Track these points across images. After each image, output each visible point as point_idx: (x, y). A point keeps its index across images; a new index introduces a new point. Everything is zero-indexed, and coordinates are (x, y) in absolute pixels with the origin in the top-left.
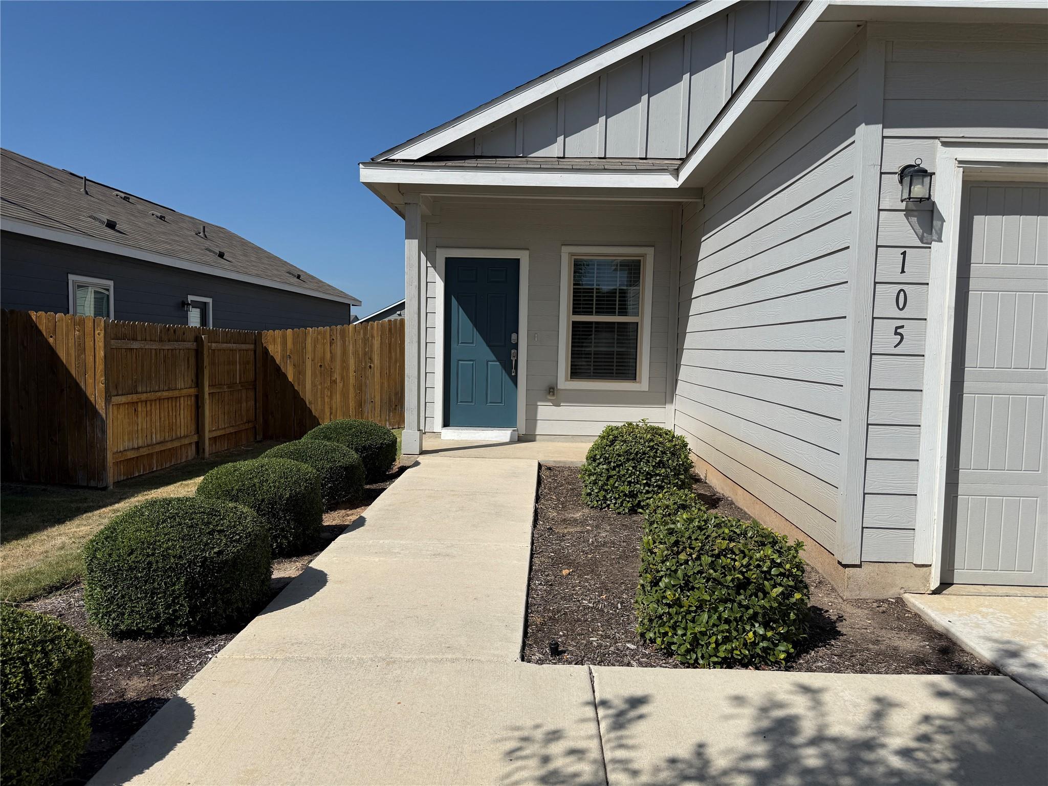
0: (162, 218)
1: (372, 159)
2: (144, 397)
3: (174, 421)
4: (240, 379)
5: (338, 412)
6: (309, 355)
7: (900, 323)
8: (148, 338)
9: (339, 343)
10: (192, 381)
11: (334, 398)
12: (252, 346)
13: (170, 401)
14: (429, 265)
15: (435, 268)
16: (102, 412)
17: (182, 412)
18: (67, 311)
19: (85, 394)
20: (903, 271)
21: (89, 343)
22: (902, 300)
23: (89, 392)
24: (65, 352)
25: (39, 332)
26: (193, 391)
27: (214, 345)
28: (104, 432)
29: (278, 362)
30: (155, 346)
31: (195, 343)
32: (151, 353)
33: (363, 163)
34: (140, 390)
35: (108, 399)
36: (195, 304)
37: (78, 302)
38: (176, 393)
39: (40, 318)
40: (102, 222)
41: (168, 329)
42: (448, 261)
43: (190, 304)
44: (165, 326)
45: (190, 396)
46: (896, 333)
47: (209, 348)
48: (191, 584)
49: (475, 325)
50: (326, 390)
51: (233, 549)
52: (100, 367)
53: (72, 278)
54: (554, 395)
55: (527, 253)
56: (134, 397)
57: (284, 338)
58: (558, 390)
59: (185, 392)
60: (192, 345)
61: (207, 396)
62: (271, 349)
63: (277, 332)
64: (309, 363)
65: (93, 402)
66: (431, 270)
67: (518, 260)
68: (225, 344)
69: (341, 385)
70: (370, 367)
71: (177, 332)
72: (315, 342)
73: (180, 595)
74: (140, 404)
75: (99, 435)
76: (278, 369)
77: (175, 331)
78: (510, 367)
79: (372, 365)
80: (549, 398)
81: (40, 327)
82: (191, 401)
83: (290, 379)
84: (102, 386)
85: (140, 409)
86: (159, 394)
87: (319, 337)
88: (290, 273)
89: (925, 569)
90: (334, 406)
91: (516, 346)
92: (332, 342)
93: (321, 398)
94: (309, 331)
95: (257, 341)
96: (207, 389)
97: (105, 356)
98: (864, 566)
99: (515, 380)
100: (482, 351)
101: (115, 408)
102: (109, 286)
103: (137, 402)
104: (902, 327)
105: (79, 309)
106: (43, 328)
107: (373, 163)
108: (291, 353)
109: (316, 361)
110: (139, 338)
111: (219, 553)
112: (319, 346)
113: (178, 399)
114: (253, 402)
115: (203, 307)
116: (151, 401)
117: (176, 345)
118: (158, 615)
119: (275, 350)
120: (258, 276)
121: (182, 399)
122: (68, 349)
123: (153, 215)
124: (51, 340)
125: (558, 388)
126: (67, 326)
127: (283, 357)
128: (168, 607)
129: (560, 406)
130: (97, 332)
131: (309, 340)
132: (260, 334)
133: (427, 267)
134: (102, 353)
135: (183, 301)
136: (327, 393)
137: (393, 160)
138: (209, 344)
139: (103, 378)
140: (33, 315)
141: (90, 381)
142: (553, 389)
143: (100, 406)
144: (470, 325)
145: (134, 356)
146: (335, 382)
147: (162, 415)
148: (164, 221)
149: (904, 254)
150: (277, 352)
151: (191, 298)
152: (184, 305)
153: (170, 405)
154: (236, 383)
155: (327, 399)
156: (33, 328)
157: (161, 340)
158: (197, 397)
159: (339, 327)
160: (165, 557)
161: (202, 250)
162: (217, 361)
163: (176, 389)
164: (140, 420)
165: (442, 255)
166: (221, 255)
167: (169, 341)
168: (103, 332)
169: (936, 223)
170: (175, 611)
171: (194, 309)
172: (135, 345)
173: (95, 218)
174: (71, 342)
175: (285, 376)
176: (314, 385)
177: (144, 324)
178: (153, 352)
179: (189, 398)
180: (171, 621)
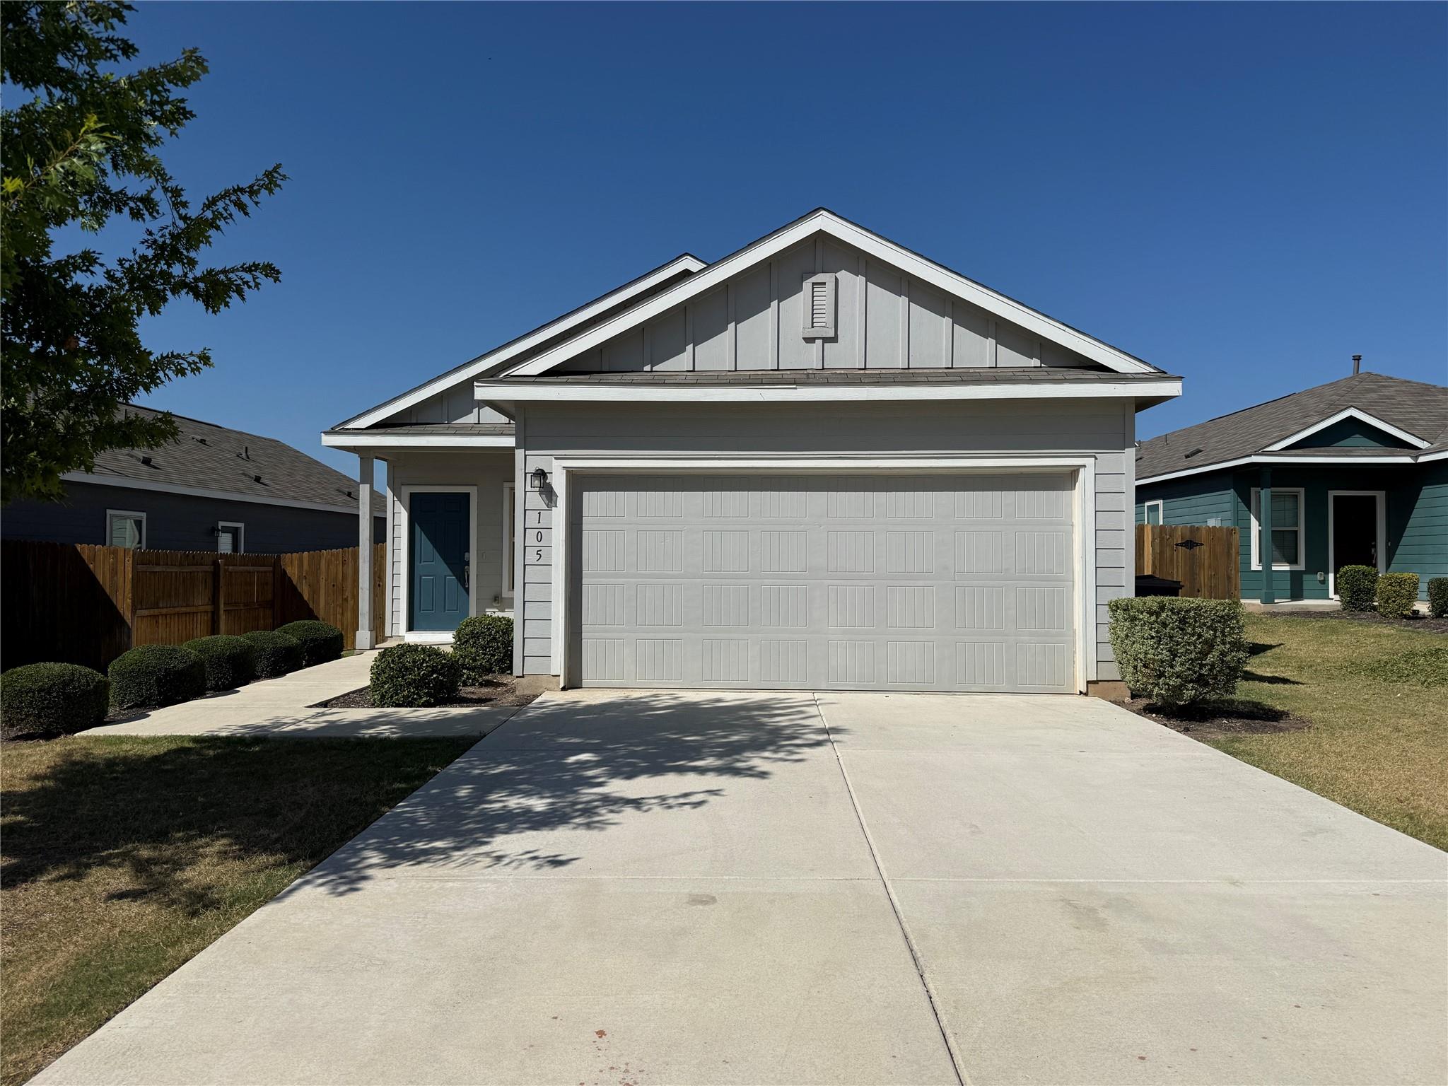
0: (203, 441)
1: (332, 429)
2: (164, 611)
3: (191, 633)
4: (257, 598)
5: (349, 627)
6: (323, 576)
7: (539, 548)
8: (169, 563)
9: (350, 564)
10: (209, 599)
11: (345, 615)
12: (271, 569)
13: (188, 616)
14: (395, 499)
15: (400, 500)
16: (129, 622)
17: (199, 626)
18: (104, 544)
19: (116, 607)
20: (539, 522)
21: (120, 568)
22: (539, 537)
23: (119, 607)
24: (102, 574)
25: (83, 560)
26: (209, 608)
27: (231, 567)
28: (129, 637)
29: (295, 582)
30: (175, 569)
31: (212, 567)
32: (172, 575)
33: (324, 433)
34: (161, 605)
35: (134, 612)
36: (225, 530)
37: (114, 532)
38: (193, 609)
39: (84, 549)
40: (139, 460)
41: (188, 555)
42: (412, 495)
43: (219, 530)
44: (185, 553)
45: (207, 612)
46: (537, 554)
47: (226, 571)
48: (159, 680)
49: (435, 546)
50: (338, 608)
51: (181, 666)
52: (129, 586)
53: (109, 512)
54: (498, 603)
55: (476, 488)
56: (156, 611)
57: (301, 561)
58: (501, 598)
59: (202, 608)
60: (210, 568)
61: (222, 612)
62: (289, 571)
63: (294, 554)
64: (323, 583)
65: (122, 614)
66: (397, 503)
67: (469, 493)
68: (242, 567)
69: (352, 602)
70: (379, 585)
71: (195, 557)
72: (329, 563)
73: (153, 685)
74: (160, 617)
75: (126, 639)
76: (294, 588)
77: (193, 557)
78: (463, 580)
79: (381, 583)
80: (494, 605)
81: (83, 557)
82: (208, 617)
83: (306, 598)
84: (129, 601)
85: (160, 622)
86: (177, 609)
87: (333, 559)
88: (340, 491)
89: (557, 678)
90: (345, 624)
91: (468, 563)
92: (344, 563)
93: (334, 615)
94: (323, 554)
95: (277, 564)
96: (222, 606)
97: (132, 576)
98: (526, 677)
99: (467, 590)
100: (441, 568)
101: (139, 619)
102: (142, 517)
103: (158, 616)
104: (540, 551)
105: (115, 541)
106: (85, 557)
107: (333, 432)
108: (307, 574)
109: (329, 580)
110: (161, 563)
111: (175, 667)
112: (331, 567)
113: (195, 615)
114: (271, 621)
115: (235, 532)
116: (171, 615)
117: (193, 568)
118: (142, 696)
119: (292, 572)
120: (294, 498)
121: (199, 615)
122: (104, 573)
123: (193, 438)
124: (91, 566)
125: (503, 596)
126: (104, 555)
127: (299, 577)
128: (147, 691)
129: (504, 611)
130: (126, 559)
131: (323, 562)
132: (279, 557)
133: (394, 501)
134: (130, 576)
135: (213, 527)
136: (339, 610)
137: (347, 429)
138: (226, 567)
139: (130, 595)
140: (78, 547)
141: (120, 597)
142: (498, 597)
143: (128, 616)
144: (431, 546)
145: (157, 578)
146: (346, 600)
147: (180, 628)
148: (205, 444)
149: (539, 513)
150: (294, 574)
151: (221, 524)
152: (213, 532)
153: (187, 619)
154: (254, 602)
155: (339, 617)
156: (78, 556)
157: (181, 565)
158: (213, 613)
159: (350, 549)
160: (147, 667)
161: (237, 475)
162: (233, 582)
163: (193, 606)
164: (160, 630)
165: (406, 491)
166: (258, 479)
167: (188, 565)
168: (131, 559)
169: (554, 498)
170: (151, 693)
171: (224, 534)
172: (158, 569)
173: (132, 456)
174: (107, 567)
175: (301, 596)
176: (327, 603)
177: (166, 552)
178: (174, 574)
179: (206, 614)
180: (149, 698)
